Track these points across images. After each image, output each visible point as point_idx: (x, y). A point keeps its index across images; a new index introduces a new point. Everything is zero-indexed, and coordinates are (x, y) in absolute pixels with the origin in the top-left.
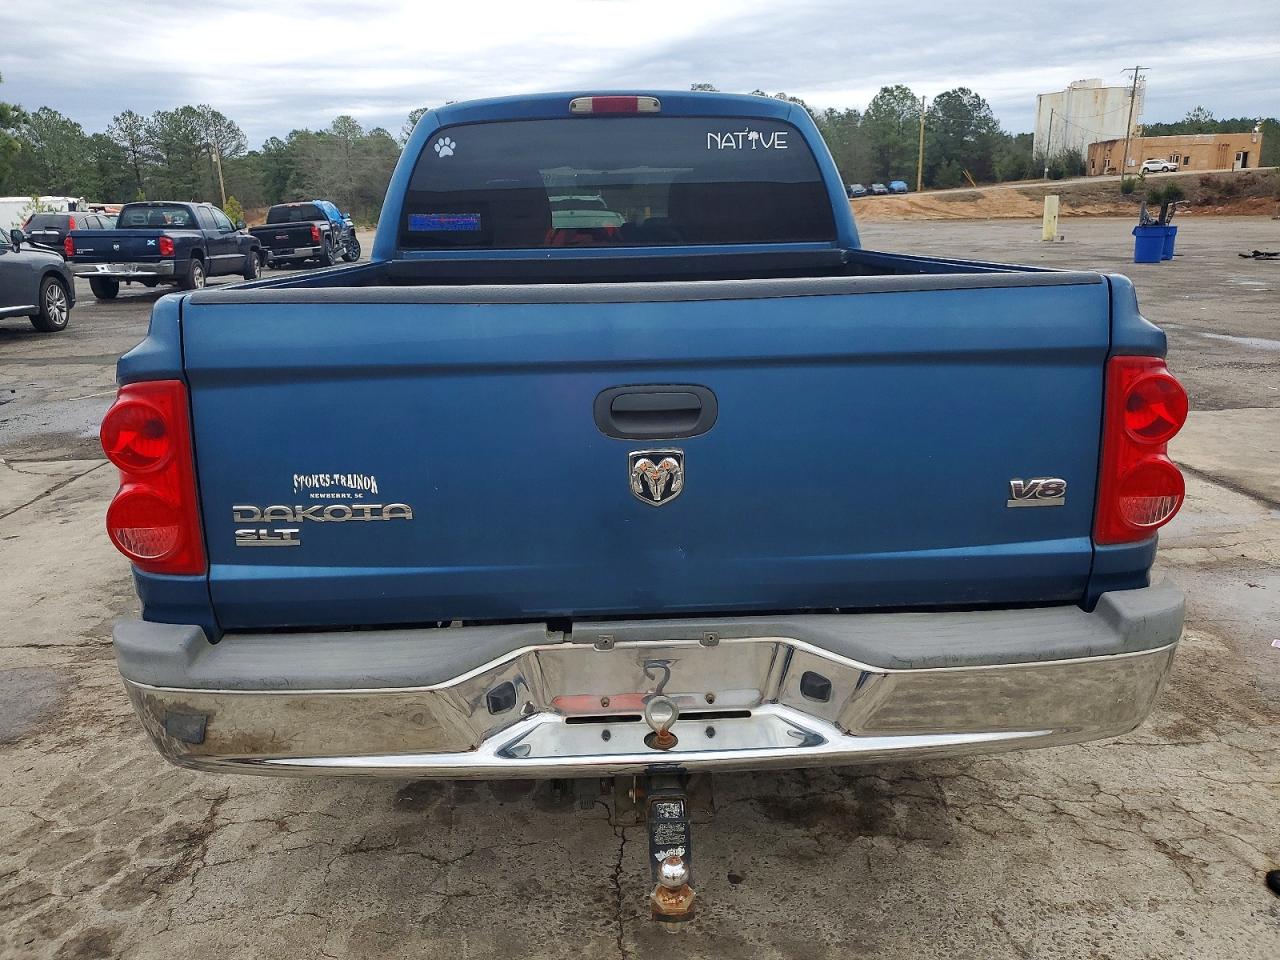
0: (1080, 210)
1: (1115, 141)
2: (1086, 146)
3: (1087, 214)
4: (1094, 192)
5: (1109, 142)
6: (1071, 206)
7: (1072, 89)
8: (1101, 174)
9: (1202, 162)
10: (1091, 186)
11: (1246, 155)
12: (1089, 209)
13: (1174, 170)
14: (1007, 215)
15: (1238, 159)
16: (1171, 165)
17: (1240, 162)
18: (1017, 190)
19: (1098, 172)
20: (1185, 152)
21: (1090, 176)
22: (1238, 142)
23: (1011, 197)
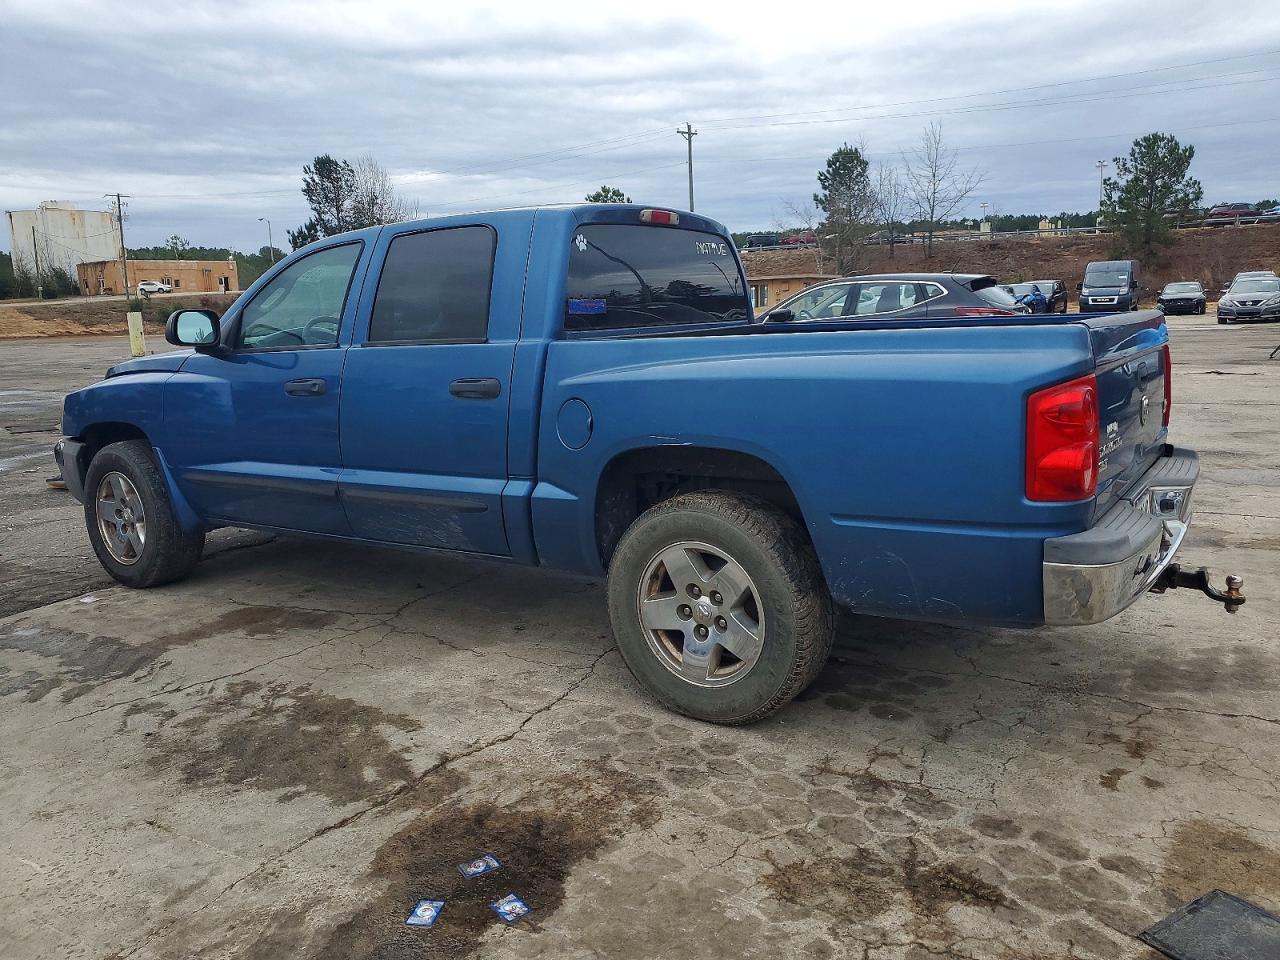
0: (94, 329)
1: (103, 263)
2: (74, 266)
3: (104, 333)
4: (103, 311)
5: (98, 263)
6: (84, 324)
7: (44, 209)
8: (97, 294)
9: (191, 284)
10: (99, 305)
11: (226, 279)
12: (104, 328)
13: (169, 292)
14: (14, 335)
15: (221, 283)
16: (166, 287)
17: (223, 286)
18: (15, 308)
19: (93, 291)
20: (174, 276)
21: (86, 296)
22: (218, 268)
23: (12, 317)
